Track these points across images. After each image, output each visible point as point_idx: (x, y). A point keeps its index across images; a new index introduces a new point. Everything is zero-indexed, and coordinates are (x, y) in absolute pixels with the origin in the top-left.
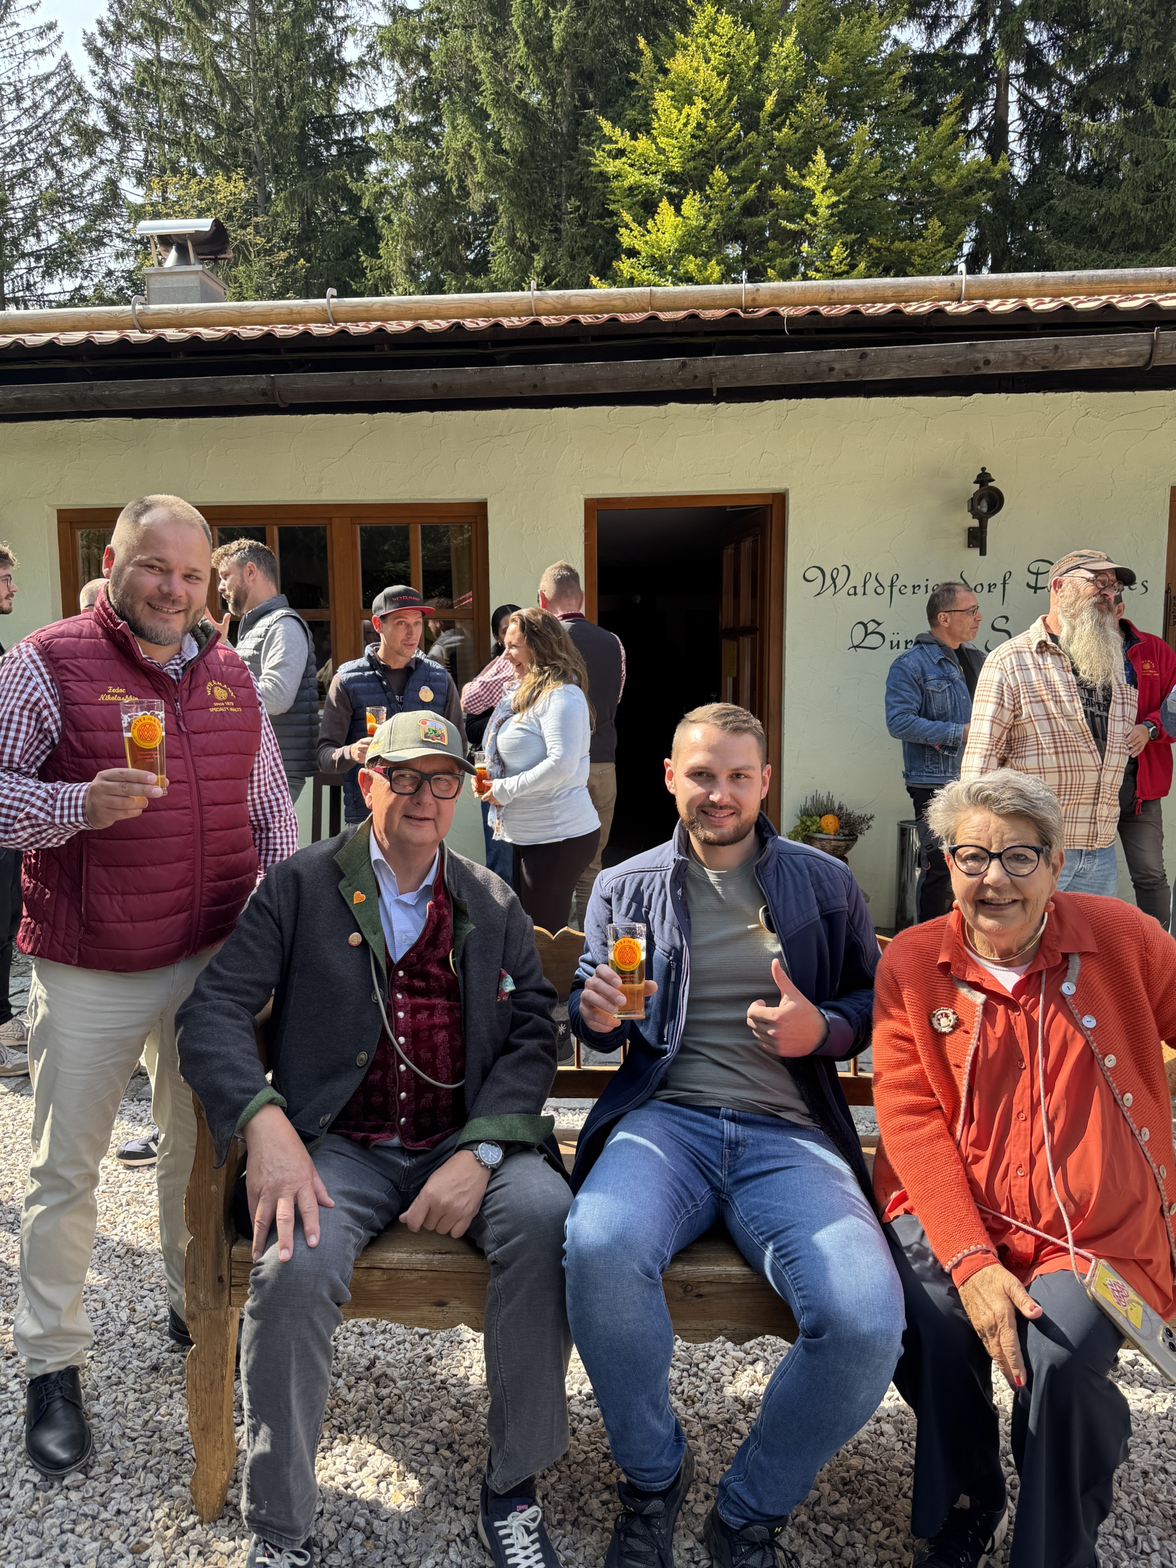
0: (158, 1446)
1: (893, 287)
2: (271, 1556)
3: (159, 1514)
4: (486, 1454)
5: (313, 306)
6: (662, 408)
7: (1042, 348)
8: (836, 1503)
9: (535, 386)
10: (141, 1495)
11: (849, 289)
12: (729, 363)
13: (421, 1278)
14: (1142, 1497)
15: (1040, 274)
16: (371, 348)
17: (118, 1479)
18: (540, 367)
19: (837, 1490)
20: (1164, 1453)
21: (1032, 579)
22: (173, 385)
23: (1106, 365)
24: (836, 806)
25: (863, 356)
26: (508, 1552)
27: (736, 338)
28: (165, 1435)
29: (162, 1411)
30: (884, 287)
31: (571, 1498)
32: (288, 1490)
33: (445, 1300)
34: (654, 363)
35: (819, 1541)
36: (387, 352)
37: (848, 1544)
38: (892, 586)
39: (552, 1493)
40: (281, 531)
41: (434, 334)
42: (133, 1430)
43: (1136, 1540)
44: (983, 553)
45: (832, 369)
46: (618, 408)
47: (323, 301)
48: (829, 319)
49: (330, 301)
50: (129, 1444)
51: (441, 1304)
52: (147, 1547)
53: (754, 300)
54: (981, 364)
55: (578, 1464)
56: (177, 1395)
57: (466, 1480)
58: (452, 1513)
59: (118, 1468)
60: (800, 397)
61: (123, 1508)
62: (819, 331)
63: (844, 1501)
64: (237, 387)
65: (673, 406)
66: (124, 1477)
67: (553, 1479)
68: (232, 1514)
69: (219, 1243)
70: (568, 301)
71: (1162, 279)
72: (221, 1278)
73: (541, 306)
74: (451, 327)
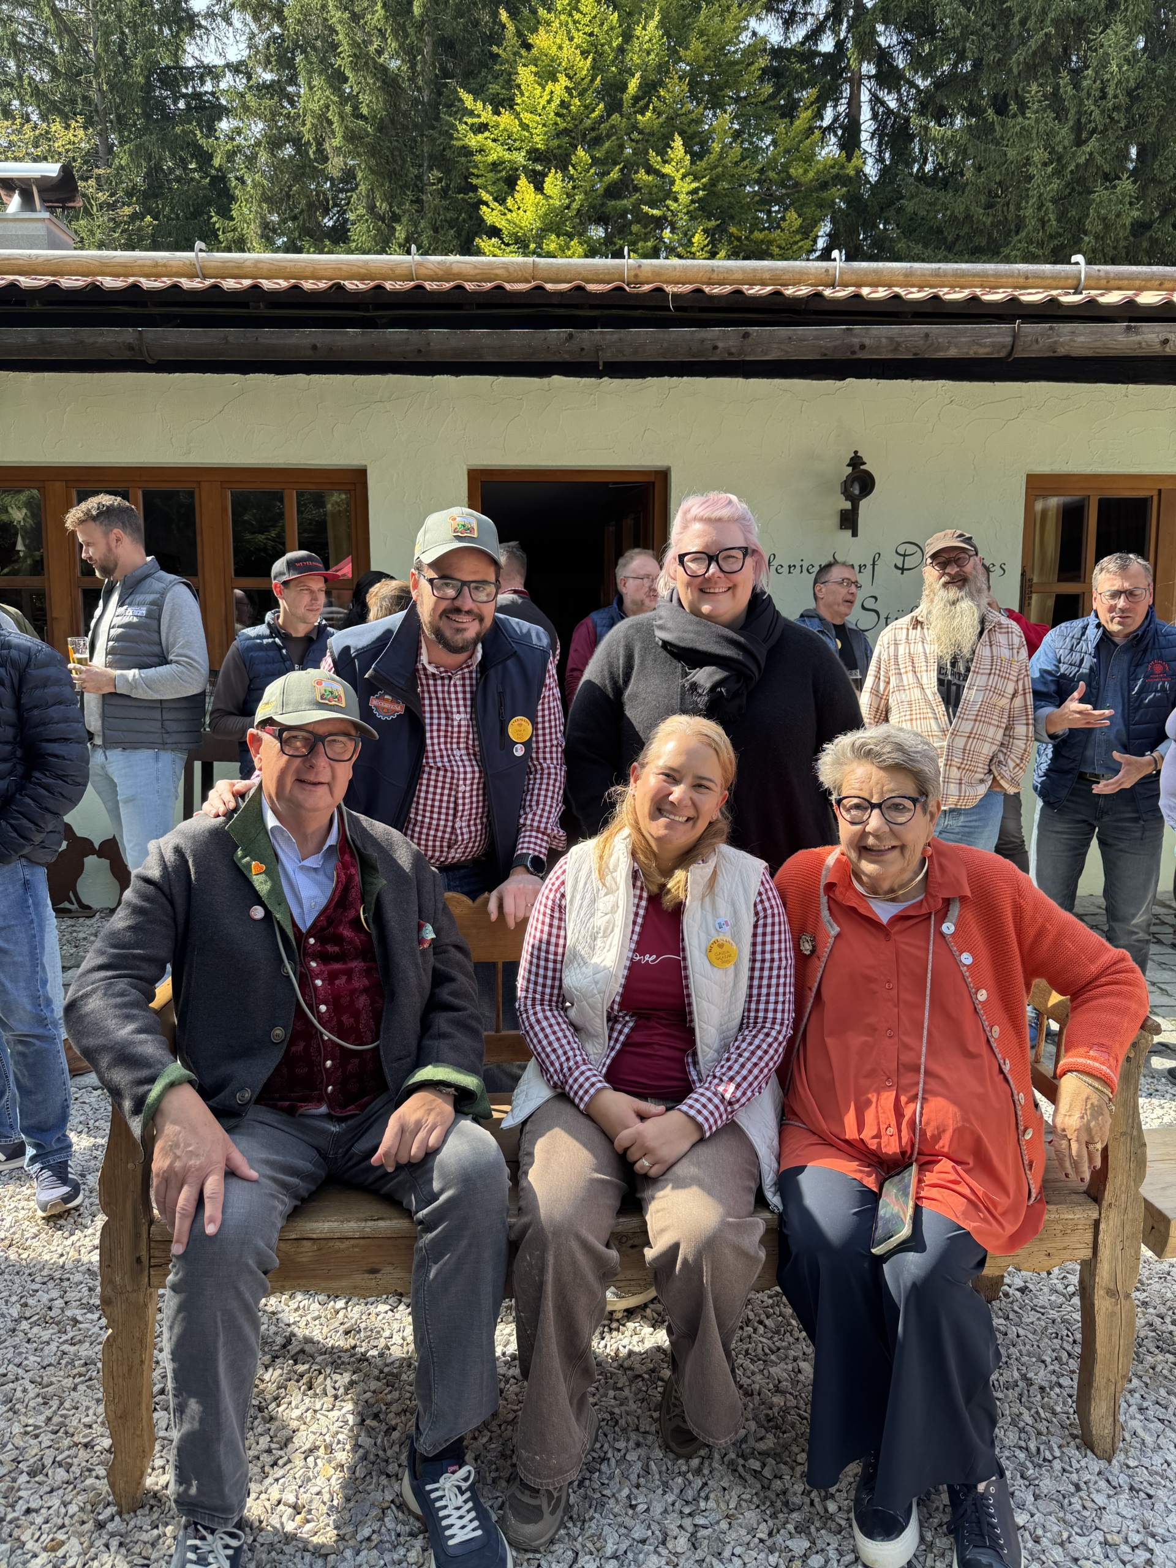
0: (65, 1441)
1: (771, 270)
2: (203, 1538)
3: (73, 1509)
4: (414, 1420)
5: (180, 259)
6: (546, 380)
7: (914, 336)
8: (762, 1439)
9: (420, 351)
10: (52, 1491)
11: (729, 270)
12: (616, 337)
13: (353, 1246)
14: (1041, 1411)
15: (907, 265)
16: (245, 305)
18: (424, 332)
19: (763, 1426)
21: (899, 561)
22: (28, 336)
23: (972, 355)
25: (746, 335)
26: (441, 1514)
27: (621, 312)
29: (67, 1405)
30: (763, 269)
31: (503, 1455)
32: (219, 1467)
33: (377, 1267)
34: (540, 334)
35: (748, 1477)
36: (263, 311)
37: (775, 1477)
39: (484, 1453)
40: (147, 495)
41: (314, 293)
42: (36, 1427)
43: (1038, 1449)
44: (855, 534)
45: (715, 348)
46: (501, 378)
47: (191, 254)
48: (712, 297)
49: (198, 255)
50: (33, 1441)
51: (374, 1271)
52: (63, 1543)
53: (636, 276)
54: (857, 348)
55: (508, 1423)
56: (82, 1388)
57: (396, 1448)
58: (384, 1480)
59: (24, 1467)
60: (681, 375)
61: (33, 1505)
62: (702, 309)
63: (770, 1436)
64: (100, 340)
65: (557, 379)
66: (30, 1475)
67: (485, 1440)
68: (152, 1502)
69: (136, 1225)
70: (450, 268)
71: (1019, 275)
72: (139, 1260)
73: (423, 271)
74: (331, 287)
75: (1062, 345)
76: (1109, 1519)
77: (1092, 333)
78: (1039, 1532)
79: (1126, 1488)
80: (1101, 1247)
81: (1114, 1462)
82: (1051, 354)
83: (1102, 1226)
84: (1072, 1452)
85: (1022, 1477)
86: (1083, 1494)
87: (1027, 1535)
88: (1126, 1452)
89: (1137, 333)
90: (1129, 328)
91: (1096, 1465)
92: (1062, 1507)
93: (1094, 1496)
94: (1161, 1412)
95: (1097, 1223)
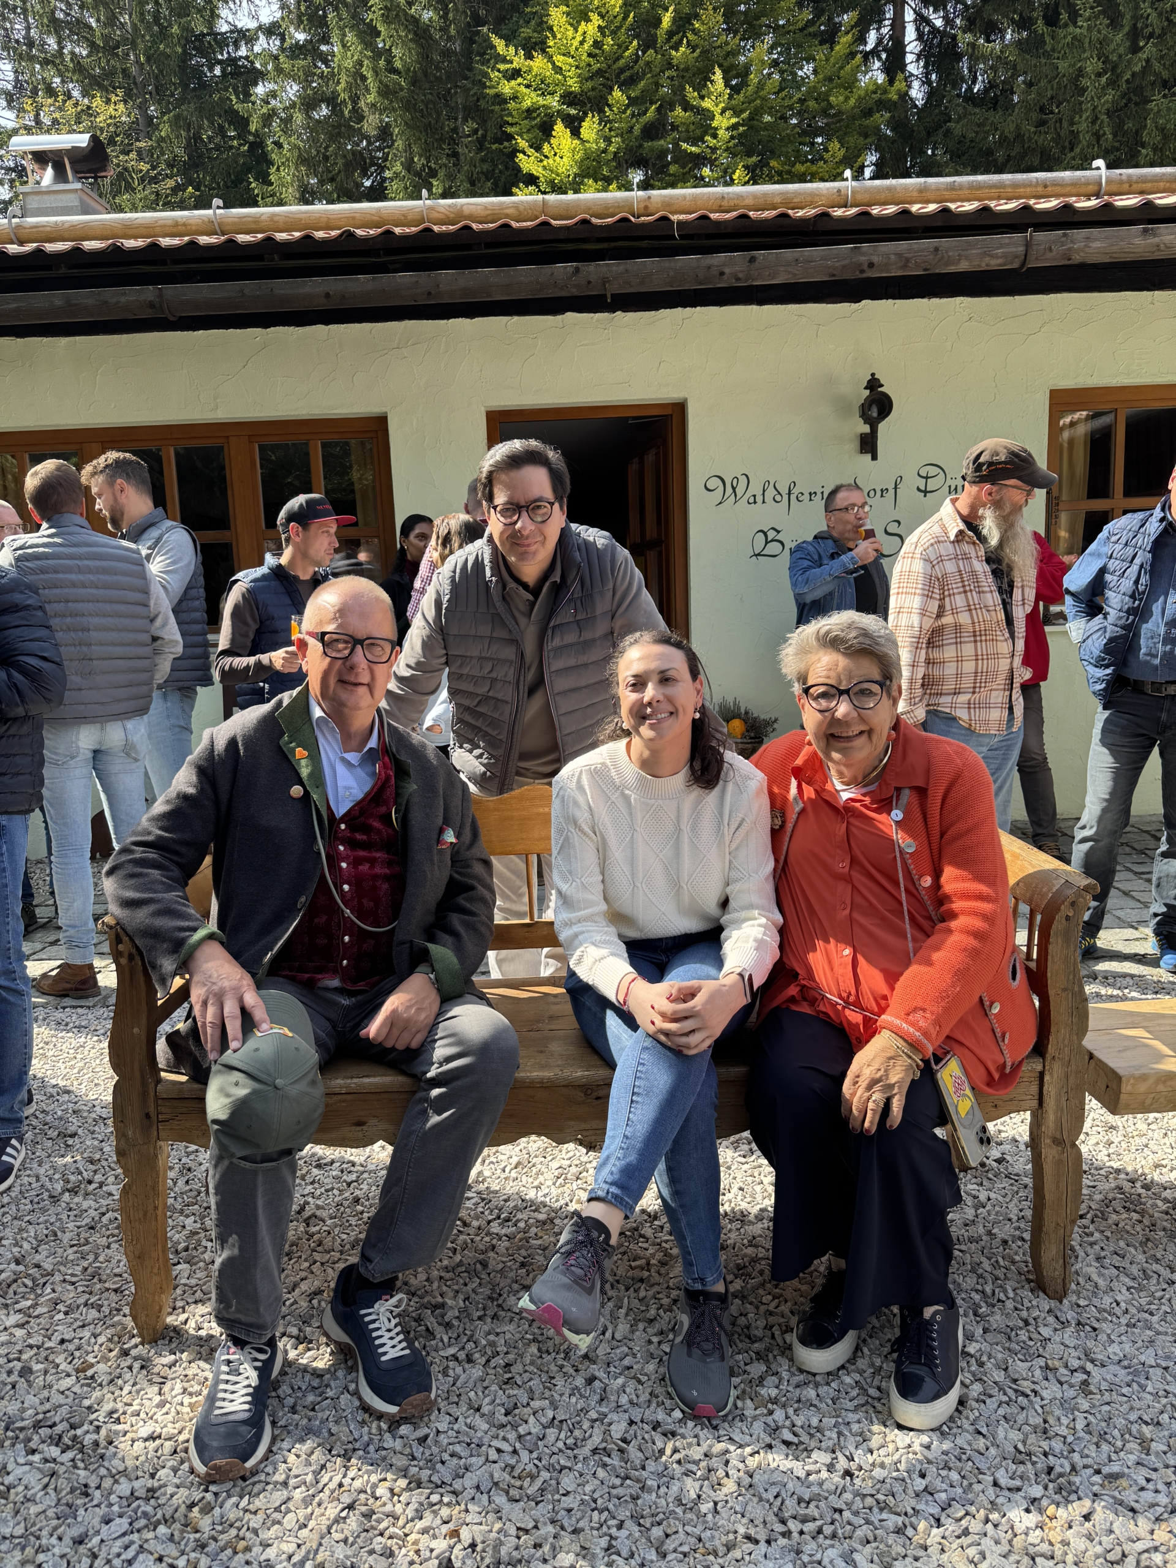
0: (98, 1286)
1: (782, 193)
3: (102, 1339)
5: (199, 217)
6: (559, 317)
7: (923, 250)
9: (430, 293)
10: (83, 1326)
11: (740, 197)
12: (622, 268)
13: (341, 1103)
14: (1000, 1260)
15: (922, 180)
16: (260, 258)
17: (61, 1316)
18: (433, 274)
20: (1022, 1226)
21: (921, 483)
22: (56, 298)
23: (984, 267)
24: (743, 711)
25: (752, 260)
26: (375, 1334)
27: (627, 243)
28: (104, 1277)
29: (101, 1259)
30: (774, 194)
32: (255, 1289)
33: (363, 1119)
34: (547, 270)
36: (277, 262)
38: (789, 494)
40: (179, 452)
41: (324, 242)
42: (72, 1275)
43: (993, 1292)
44: (874, 457)
45: (722, 274)
46: (516, 318)
47: (210, 212)
48: (718, 223)
49: (216, 212)
50: (71, 1288)
51: (360, 1124)
52: (92, 1365)
53: (646, 207)
54: (865, 267)
59: (61, 1307)
60: (693, 305)
62: (709, 236)
64: (123, 299)
65: (570, 315)
66: (66, 1313)
68: (171, 1334)
69: (144, 1083)
70: (461, 210)
71: (1037, 184)
72: (148, 1116)
73: (435, 215)
74: (341, 235)
75: (1077, 251)
76: (1054, 1348)
77: (1107, 238)
78: (984, 1358)
79: (1073, 1323)
80: (1046, 1098)
81: (1065, 1301)
82: (1066, 262)
83: (1047, 1078)
84: (1026, 1293)
85: (976, 1314)
86: (1031, 1328)
87: (973, 1361)
88: (1078, 1293)
89: (1155, 235)
90: (1145, 231)
91: (1045, 1304)
92: (1009, 1338)
93: (1042, 1330)
94: (1117, 1261)
95: (1041, 1075)
